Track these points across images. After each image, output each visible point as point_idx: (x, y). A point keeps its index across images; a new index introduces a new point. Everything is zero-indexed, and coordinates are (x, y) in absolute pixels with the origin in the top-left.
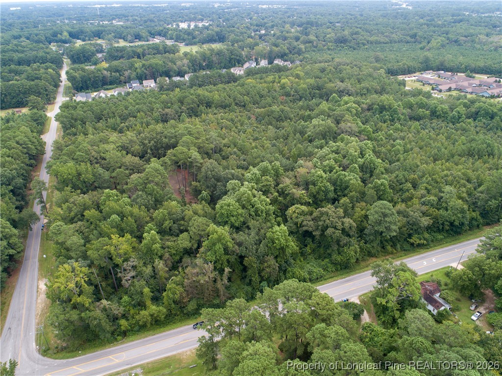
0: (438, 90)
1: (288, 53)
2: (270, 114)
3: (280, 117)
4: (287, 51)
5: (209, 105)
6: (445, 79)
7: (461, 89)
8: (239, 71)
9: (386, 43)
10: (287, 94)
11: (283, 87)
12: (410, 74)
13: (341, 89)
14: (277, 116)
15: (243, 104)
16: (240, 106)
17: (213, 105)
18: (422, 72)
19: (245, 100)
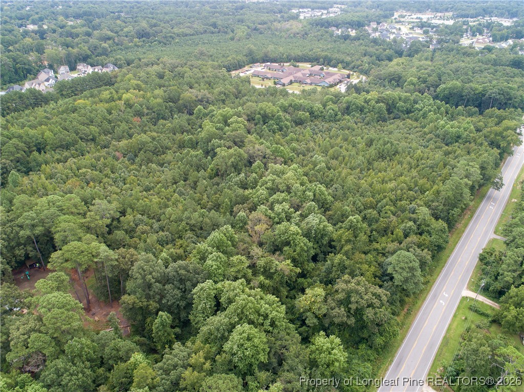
0: (280, 84)
1: (91, 55)
2: (141, 147)
3: (156, 148)
4: (89, 53)
5: (40, 148)
6: (275, 71)
7: (300, 81)
8: (37, 85)
9: (192, 35)
10: (139, 114)
11: (129, 105)
12: (240, 68)
13: (200, 98)
14: (153, 148)
15: (91, 137)
16: (87, 140)
17: (48, 147)
18: (251, 65)
19: (93, 132)
